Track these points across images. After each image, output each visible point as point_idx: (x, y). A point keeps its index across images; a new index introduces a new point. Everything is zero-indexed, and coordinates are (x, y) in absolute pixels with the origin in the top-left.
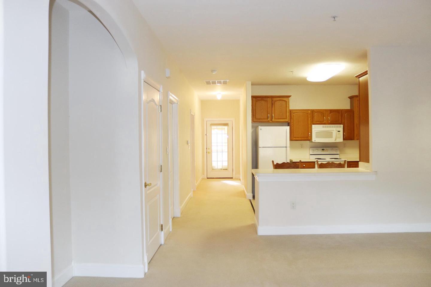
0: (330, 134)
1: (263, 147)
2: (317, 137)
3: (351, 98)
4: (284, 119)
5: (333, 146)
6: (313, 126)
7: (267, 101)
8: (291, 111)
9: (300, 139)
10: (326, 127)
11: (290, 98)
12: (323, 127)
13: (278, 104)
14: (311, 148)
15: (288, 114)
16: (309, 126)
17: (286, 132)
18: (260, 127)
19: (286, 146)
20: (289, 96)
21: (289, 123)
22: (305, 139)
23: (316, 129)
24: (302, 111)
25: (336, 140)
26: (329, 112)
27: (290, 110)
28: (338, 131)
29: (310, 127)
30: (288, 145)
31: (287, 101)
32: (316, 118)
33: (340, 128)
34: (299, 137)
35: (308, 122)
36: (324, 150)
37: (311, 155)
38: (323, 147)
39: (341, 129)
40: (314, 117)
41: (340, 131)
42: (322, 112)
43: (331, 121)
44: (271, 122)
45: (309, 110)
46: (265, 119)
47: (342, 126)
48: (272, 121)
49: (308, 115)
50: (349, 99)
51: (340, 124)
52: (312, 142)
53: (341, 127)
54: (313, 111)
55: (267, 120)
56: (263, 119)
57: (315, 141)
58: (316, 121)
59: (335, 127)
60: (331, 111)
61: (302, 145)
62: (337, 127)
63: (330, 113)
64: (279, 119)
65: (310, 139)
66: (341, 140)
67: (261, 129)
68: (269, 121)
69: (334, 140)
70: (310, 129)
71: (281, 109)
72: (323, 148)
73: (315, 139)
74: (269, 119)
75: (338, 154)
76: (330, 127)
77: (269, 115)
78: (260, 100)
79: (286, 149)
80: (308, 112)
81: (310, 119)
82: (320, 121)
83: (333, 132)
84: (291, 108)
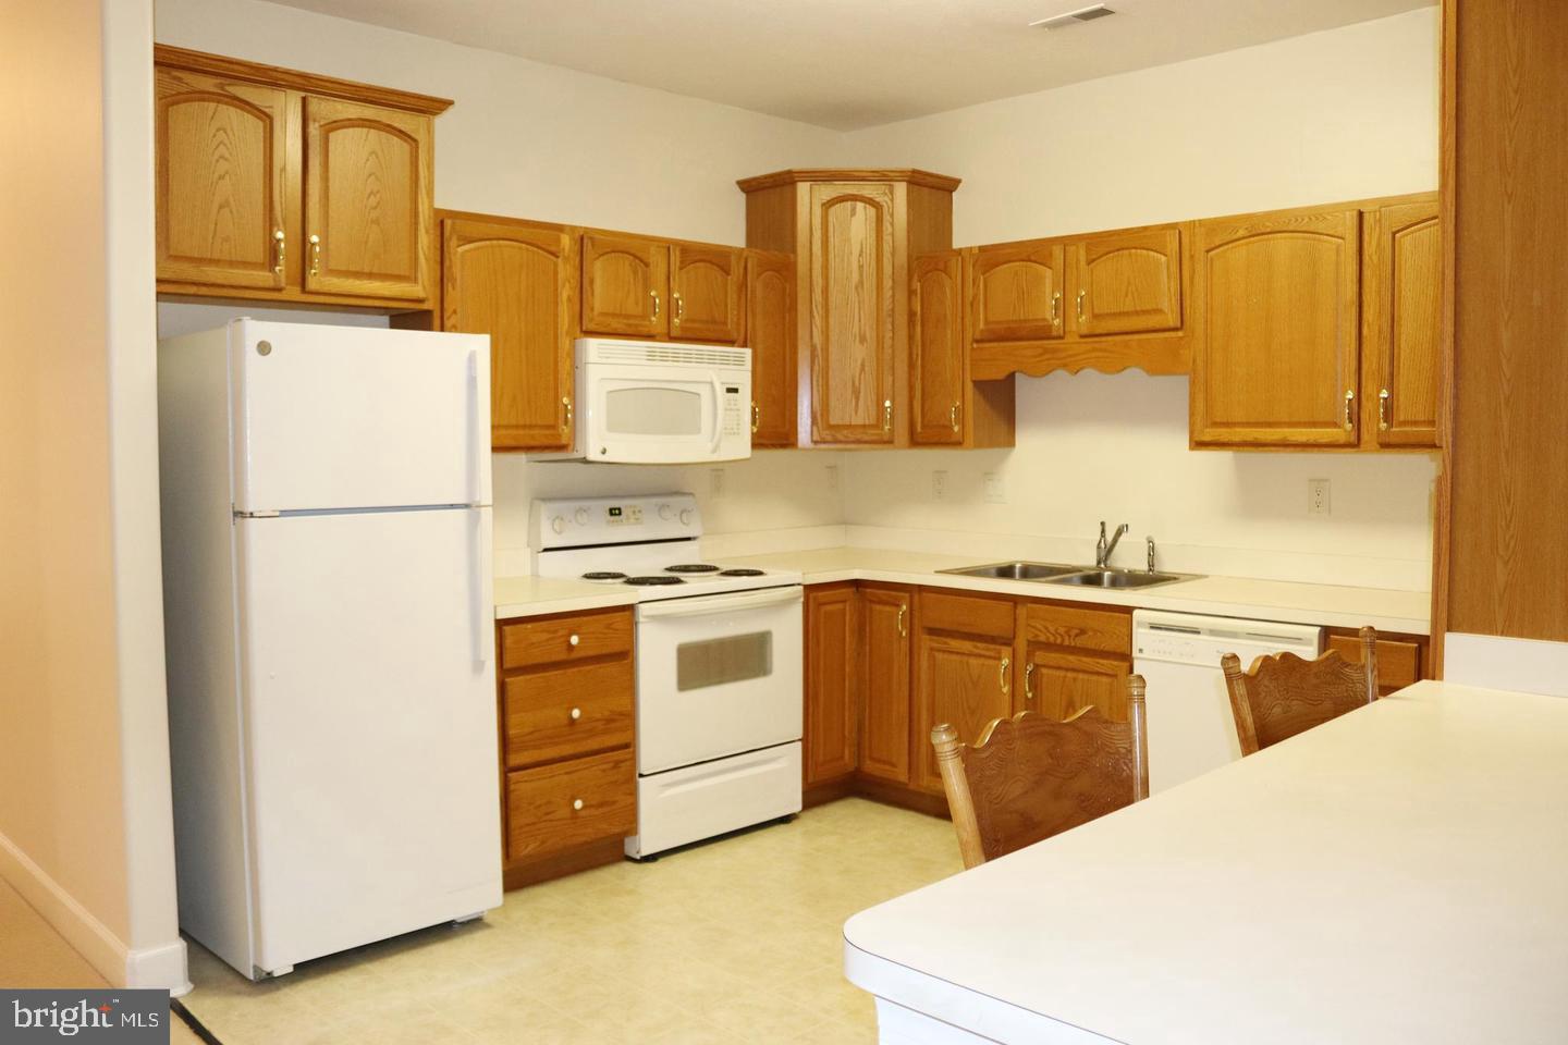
0: (673, 409)
1: (284, 513)
3: (750, 187)
4: (399, 278)
7: (266, 118)
8: (442, 222)
10: (664, 357)
11: (441, 122)
12: (651, 356)
13: (351, 150)
14: (544, 508)
15: (423, 239)
16: (565, 343)
18: (254, 330)
20: (431, 107)
21: (428, 313)
22: (539, 437)
23: (607, 367)
24: (525, 233)
25: (714, 451)
26: (676, 258)
27: (438, 212)
28: (730, 390)
29: (568, 354)
30: (485, 495)
31: (421, 137)
32: (600, 299)
33: (734, 367)
34: (501, 427)
35: (556, 315)
36: (623, 517)
37: (546, 550)
39: (743, 377)
40: (592, 282)
41: (735, 391)
42: (630, 250)
43: (686, 321)
44: (293, 293)
45: (559, 228)
46: (245, 264)
48: (303, 291)
49: (556, 265)
50: (742, 197)
51: (731, 343)
52: (585, 461)
53: (739, 361)
54: (585, 240)
55: (262, 277)
56: (232, 264)
57: (604, 452)
58: (603, 314)
59: (712, 361)
62: (724, 361)
63: (681, 269)
64: (358, 275)
65: (564, 441)
66: (739, 446)
67: (263, 349)
68: (283, 285)
69: (710, 446)
70: (565, 366)
71: (373, 201)
72: (615, 504)
73: (605, 440)
74: (278, 269)
75: (688, 539)
76: (688, 359)
77: (280, 235)
78: (202, 96)
79: (474, 523)
80: (558, 241)
81: (569, 299)
82: (627, 316)
83: (705, 391)
84: (442, 202)
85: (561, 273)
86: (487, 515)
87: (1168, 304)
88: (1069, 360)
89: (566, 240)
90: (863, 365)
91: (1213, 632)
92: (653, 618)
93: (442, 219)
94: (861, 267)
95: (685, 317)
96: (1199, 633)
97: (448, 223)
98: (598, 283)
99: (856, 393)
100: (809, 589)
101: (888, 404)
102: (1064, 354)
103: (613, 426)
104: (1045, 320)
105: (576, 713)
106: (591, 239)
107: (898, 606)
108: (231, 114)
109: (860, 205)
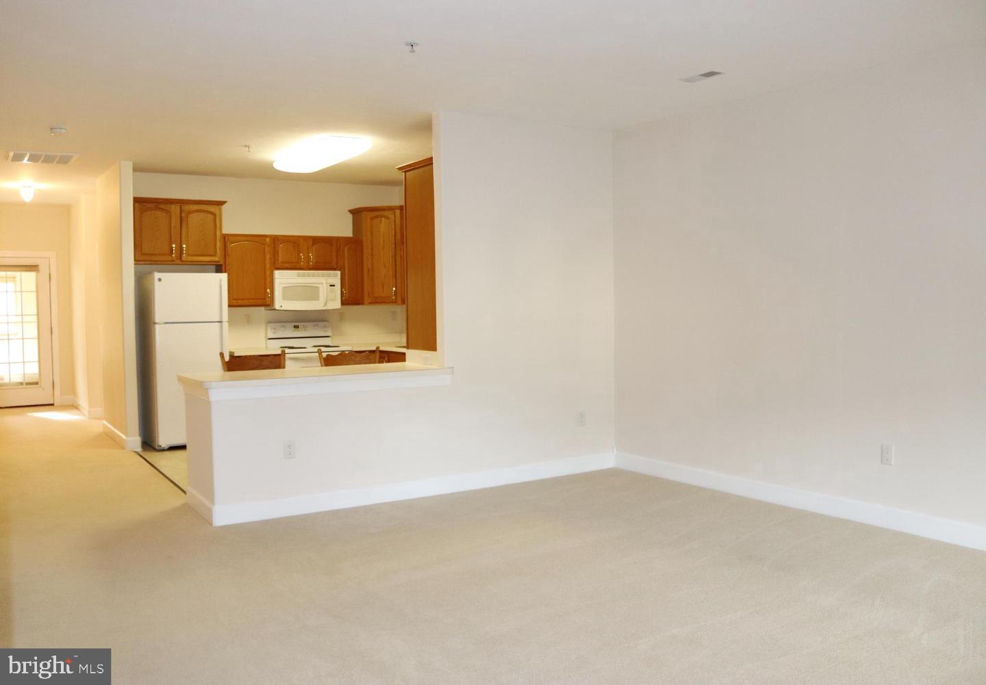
0: (312, 292)
1: (163, 323)
3: (356, 213)
4: (210, 256)
5: (318, 318)
6: (277, 273)
7: (168, 212)
8: (225, 238)
9: (246, 302)
10: (304, 276)
11: (224, 207)
12: (299, 275)
13: (195, 220)
14: (269, 325)
15: (218, 244)
16: (268, 273)
17: (221, 287)
18: (157, 275)
19: (219, 320)
20: (221, 203)
21: (221, 265)
22: (259, 302)
23: (283, 279)
24: (254, 239)
25: (325, 305)
26: (311, 243)
27: (223, 234)
28: (331, 286)
29: (270, 276)
30: (225, 318)
31: (217, 213)
32: (281, 258)
33: (335, 277)
34: (245, 299)
35: (265, 263)
36: (299, 329)
37: (270, 339)
38: (295, 322)
39: (337, 282)
40: (278, 252)
41: (334, 286)
42: (294, 242)
43: (316, 262)
44: (180, 263)
45: (266, 236)
46: (163, 255)
47: (339, 273)
48: (182, 261)
49: (264, 248)
50: (351, 216)
51: (335, 269)
52: (275, 309)
53: (336, 275)
54: (276, 239)
55: (170, 258)
56: (160, 255)
57: (281, 306)
58: (282, 262)
59: (323, 276)
60: (316, 240)
61: (248, 318)
62: (329, 276)
63: (313, 245)
64: (198, 255)
65: (268, 303)
66: (337, 304)
67: (160, 280)
68: (175, 259)
69: (323, 304)
70: (268, 279)
71: (202, 233)
72: (296, 324)
73: (280, 303)
74: (173, 255)
75: (328, 337)
76: (313, 276)
77: (174, 246)
78: (151, 209)
79: (221, 327)
80: (265, 240)
81: (269, 258)
82: (292, 263)
83: (320, 286)
84: (226, 231)
85: (267, 250)
86: (226, 325)
89: (268, 239)
90: (385, 276)
93: (225, 237)
94: (384, 241)
95: (314, 261)
97: (227, 238)
98: (280, 252)
99: (383, 286)
101: (394, 289)
103: (284, 298)
106: (278, 239)
108: (159, 213)
109: (383, 219)
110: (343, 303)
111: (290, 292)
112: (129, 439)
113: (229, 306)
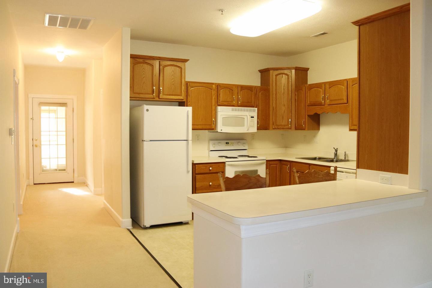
0: (240, 121)
1: (151, 141)
2: (224, 124)
4: (178, 95)
5: (239, 138)
6: (220, 108)
7: (152, 66)
8: (187, 84)
9: (200, 127)
10: (236, 110)
11: (187, 64)
12: (233, 110)
13: (168, 71)
14: (211, 142)
15: (183, 87)
16: (214, 107)
17: (188, 116)
18: (146, 107)
19: (187, 139)
20: (185, 61)
21: (184, 102)
22: (208, 127)
23: (223, 112)
24: (205, 85)
25: (248, 130)
26: (240, 89)
27: (186, 82)
28: (251, 117)
29: (214, 110)
30: (190, 138)
31: (183, 67)
32: (221, 98)
33: (254, 112)
34: (199, 125)
35: (212, 102)
36: (229, 144)
37: (211, 151)
38: (228, 140)
39: (255, 114)
40: (220, 94)
41: (253, 117)
42: (229, 88)
43: (242, 102)
44: (157, 99)
45: (213, 84)
46: (148, 94)
47: (256, 109)
48: (159, 98)
49: (212, 91)
50: (260, 74)
51: (253, 107)
52: (217, 132)
53: (254, 111)
54: (219, 86)
55: (151, 96)
56: (145, 94)
57: (221, 130)
58: (222, 101)
59: (247, 111)
60: (243, 88)
61: (198, 137)
62: (251, 111)
63: (241, 91)
64: (170, 95)
65: (213, 128)
66: (254, 129)
67: (147, 110)
68: (155, 97)
69: (247, 129)
70: (214, 112)
71: (173, 80)
73: (222, 128)
74: (154, 94)
75: (245, 150)
76: (241, 110)
77: (154, 88)
78: (140, 63)
79: (188, 144)
80: (212, 86)
81: (215, 98)
82: (228, 102)
83: (245, 117)
84: (188, 79)
85: (213, 93)
86: (190, 142)
87: (345, 98)
88: (325, 110)
89: (214, 86)
90: (284, 112)
91: (346, 172)
92: (229, 165)
93: (187, 83)
94: (284, 89)
95: (241, 101)
96: (343, 172)
97: (188, 84)
98: (221, 95)
99: (283, 118)
100: (267, 161)
101: (290, 120)
102: (324, 109)
104: (321, 101)
105: (211, 183)
106: (220, 86)
107: (287, 165)
108: (145, 65)
109: (284, 75)
110: (258, 129)
111: (227, 121)
112: (124, 220)
113: (193, 129)
